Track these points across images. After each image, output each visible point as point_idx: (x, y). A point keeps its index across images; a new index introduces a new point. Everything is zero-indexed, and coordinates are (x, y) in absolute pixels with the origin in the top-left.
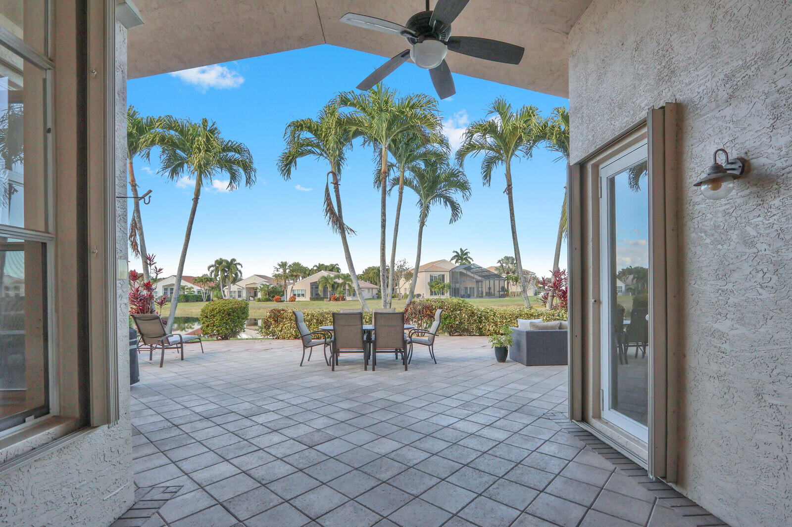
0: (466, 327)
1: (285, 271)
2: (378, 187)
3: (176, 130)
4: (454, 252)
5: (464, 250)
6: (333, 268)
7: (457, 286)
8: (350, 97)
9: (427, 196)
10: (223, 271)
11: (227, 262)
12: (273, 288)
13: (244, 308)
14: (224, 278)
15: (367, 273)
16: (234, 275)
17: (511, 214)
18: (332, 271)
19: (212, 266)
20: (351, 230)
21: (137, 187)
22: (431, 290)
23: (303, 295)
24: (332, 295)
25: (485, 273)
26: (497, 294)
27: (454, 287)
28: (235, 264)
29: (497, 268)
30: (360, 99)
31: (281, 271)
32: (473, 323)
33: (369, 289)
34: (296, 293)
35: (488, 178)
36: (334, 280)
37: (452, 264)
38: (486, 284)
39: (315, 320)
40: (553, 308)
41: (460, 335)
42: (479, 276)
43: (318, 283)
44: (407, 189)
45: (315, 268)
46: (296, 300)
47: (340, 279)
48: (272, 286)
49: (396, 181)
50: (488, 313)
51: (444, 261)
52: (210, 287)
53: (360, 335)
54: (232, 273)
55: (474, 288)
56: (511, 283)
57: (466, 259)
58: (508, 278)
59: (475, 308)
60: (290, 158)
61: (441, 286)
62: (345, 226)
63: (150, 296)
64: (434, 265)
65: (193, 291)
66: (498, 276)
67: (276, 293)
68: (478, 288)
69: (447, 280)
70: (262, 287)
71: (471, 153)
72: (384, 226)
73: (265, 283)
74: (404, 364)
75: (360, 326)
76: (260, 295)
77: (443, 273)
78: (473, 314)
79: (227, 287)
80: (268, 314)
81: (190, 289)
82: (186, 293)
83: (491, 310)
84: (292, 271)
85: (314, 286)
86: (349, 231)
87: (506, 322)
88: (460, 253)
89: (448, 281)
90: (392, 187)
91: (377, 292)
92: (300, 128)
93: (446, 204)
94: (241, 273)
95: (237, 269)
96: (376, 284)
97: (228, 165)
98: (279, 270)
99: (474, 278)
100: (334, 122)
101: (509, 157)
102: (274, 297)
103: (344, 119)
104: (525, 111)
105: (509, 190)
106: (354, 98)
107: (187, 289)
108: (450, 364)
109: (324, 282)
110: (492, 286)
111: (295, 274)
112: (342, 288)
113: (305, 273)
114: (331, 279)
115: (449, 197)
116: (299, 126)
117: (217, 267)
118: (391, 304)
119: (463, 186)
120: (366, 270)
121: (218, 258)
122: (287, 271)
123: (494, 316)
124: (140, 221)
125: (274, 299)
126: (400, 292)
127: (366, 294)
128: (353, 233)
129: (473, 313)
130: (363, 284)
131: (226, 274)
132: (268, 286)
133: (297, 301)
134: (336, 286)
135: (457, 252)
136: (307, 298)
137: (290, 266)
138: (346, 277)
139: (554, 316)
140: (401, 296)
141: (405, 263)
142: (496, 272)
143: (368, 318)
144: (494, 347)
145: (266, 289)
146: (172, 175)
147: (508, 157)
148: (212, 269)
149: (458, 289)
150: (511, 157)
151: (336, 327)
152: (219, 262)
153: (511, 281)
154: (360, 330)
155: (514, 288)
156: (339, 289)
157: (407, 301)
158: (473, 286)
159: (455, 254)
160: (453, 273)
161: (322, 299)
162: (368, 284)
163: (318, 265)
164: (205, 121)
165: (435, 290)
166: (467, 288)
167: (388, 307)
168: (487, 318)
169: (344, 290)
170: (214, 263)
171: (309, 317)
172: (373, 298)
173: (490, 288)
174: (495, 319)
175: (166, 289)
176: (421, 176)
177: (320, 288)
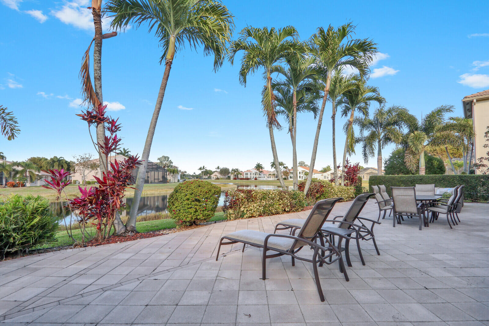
5: (126, 149)
57: (127, 155)
66: (163, 169)
155: (169, 177)
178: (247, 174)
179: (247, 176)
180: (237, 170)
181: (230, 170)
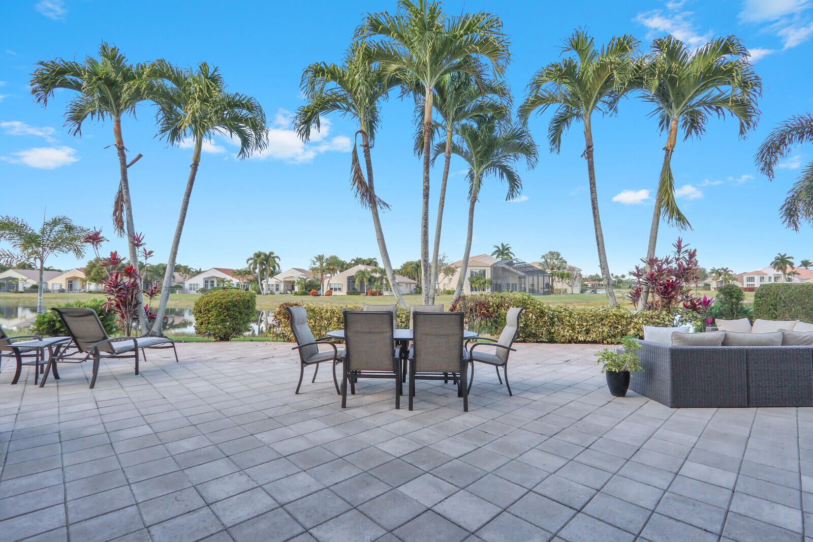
0: (533, 331)
1: (322, 264)
2: (419, 154)
3: (169, 78)
4: (495, 246)
5: (505, 244)
6: (371, 262)
7: (499, 282)
8: (382, 20)
9: (481, 163)
10: (262, 264)
11: (265, 255)
12: (310, 281)
13: (248, 301)
14: (262, 272)
15: (406, 268)
16: (272, 268)
17: (591, 184)
18: (370, 265)
19: (252, 259)
20: (385, 204)
21: (125, 150)
22: (471, 286)
23: (340, 289)
24: (369, 289)
25: (528, 268)
26: (541, 291)
27: (495, 283)
28: (273, 257)
29: (540, 264)
30: (397, 22)
31: (318, 264)
32: (542, 326)
33: (407, 284)
34: (333, 287)
35: (557, 143)
36: (371, 275)
37: (493, 259)
38: (529, 280)
39: (335, 319)
40: (650, 307)
41: (524, 341)
42: (522, 272)
43: (355, 277)
44: (454, 156)
45: (353, 262)
46: (333, 294)
47: (377, 273)
48: (309, 279)
49: (442, 147)
50: (560, 312)
51: (485, 256)
52: (248, 280)
53: (388, 349)
54: (269, 266)
55: (516, 284)
56: (557, 279)
57: (507, 254)
58: (553, 274)
59: (545, 306)
60: (309, 114)
61: (482, 282)
62: (377, 199)
63: (133, 284)
64: (475, 259)
65: (232, 284)
66: (542, 272)
67: (313, 287)
68: (521, 285)
69: (488, 276)
70: (299, 280)
71: (537, 109)
72: (426, 196)
73: (301, 277)
74: (460, 395)
75: (389, 334)
76: (297, 289)
77: (484, 268)
78: (542, 314)
79: (265, 280)
80: (278, 309)
81: (229, 281)
82: (225, 286)
83: (565, 309)
84: (329, 264)
85: (351, 280)
86: (382, 205)
87: (587, 325)
88: (501, 249)
89: (490, 277)
90: (437, 155)
91: (415, 287)
92: (321, 73)
93: (502, 176)
94: (279, 266)
95: (275, 261)
96: (414, 279)
97: (234, 125)
98: (316, 263)
99: (517, 274)
100: (361, 53)
101: (590, 109)
102: (310, 291)
103: (374, 49)
104: (615, 43)
105: (589, 152)
106: (388, 21)
107: (226, 281)
108: (536, 397)
109: (361, 276)
110: (536, 283)
111: (331, 267)
112: (379, 282)
113: (342, 266)
114: (369, 273)
115: (506, 166)
116: (319, 71)
117: (256, 260)
118: (434, 299)
119: (528, 150)
120: (404, 265)
121: (257, 252)
122: (324, 264)
123: (570, 317)
124: (127, 192)
125: (311, 292)
126: (439, 287)
127: (404, 289)
128: (387, 208)
129: (542, 312)
130: (399, 279)
131: (264, 267)
132: (305, 279)
133: (334, 296)
134: (373, 280)
135: (498, 247)
136: (344, 292)
137: (327, 259)
138: (383, 272)
139: (652, 319)
140: (440, 292)
141: (444, 257)
142: (540, 268)
143: (404, 316)
144: (605, 371)
145: (303, 283)
146: (173, 140)
147: (587, 109)
148: (250, 262)
149: (500, 285)
150: (591, 111)
151: (349, 334)
152: (258, 255)
153: (556, 277)
154: (388, 341)
155: (558, 285)
156: (376, 284)
157: (455, 296)
158: (515, 283)
159: (496, 249)
160: (494, 268)
161: (358, 294)
162: (406, 279)
163: (355, 259)
164: (204, 67)
165: (476, 286)
166: (509, 284)
167: (430, 303)
168: (561, 320)
169: (381, 284)
170: (252, 256)
171: (329, 314)
172: (411, 293)
173: (533, 285)
174: (571, 321)
175: (206, 282)
176: (473, 137)
177: (357, 282)
178: (751, 279)
179: (751, 283)
180: (725, 270)
181: (708, 271)
